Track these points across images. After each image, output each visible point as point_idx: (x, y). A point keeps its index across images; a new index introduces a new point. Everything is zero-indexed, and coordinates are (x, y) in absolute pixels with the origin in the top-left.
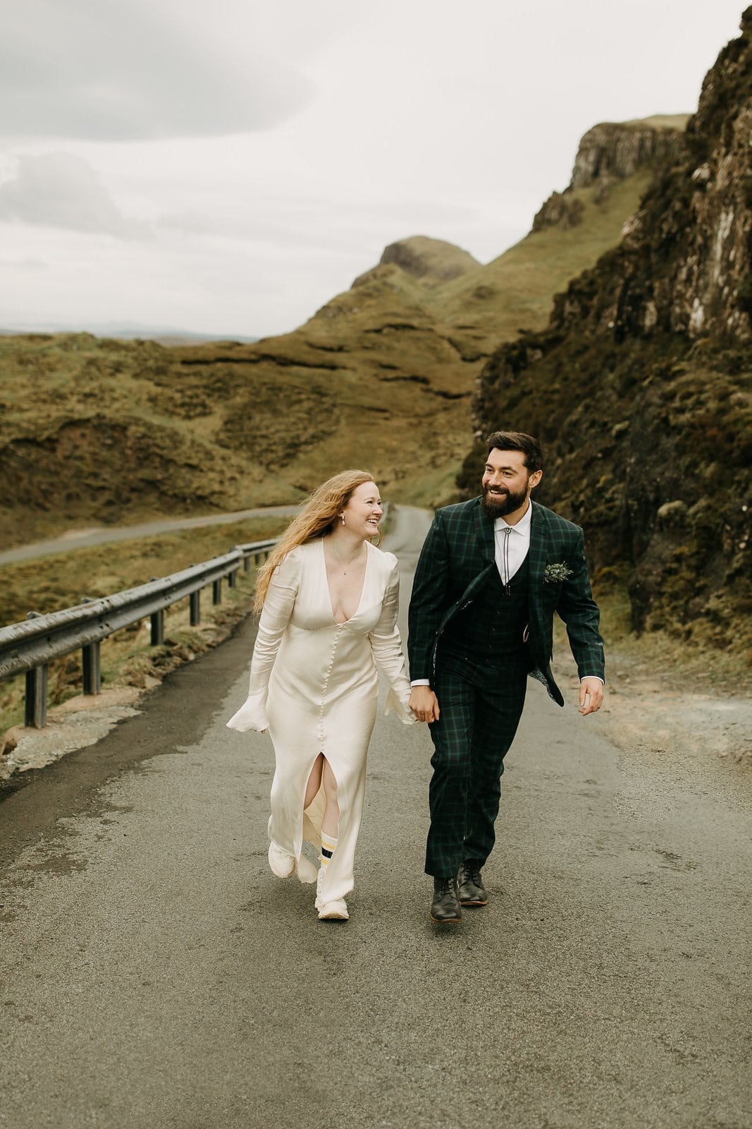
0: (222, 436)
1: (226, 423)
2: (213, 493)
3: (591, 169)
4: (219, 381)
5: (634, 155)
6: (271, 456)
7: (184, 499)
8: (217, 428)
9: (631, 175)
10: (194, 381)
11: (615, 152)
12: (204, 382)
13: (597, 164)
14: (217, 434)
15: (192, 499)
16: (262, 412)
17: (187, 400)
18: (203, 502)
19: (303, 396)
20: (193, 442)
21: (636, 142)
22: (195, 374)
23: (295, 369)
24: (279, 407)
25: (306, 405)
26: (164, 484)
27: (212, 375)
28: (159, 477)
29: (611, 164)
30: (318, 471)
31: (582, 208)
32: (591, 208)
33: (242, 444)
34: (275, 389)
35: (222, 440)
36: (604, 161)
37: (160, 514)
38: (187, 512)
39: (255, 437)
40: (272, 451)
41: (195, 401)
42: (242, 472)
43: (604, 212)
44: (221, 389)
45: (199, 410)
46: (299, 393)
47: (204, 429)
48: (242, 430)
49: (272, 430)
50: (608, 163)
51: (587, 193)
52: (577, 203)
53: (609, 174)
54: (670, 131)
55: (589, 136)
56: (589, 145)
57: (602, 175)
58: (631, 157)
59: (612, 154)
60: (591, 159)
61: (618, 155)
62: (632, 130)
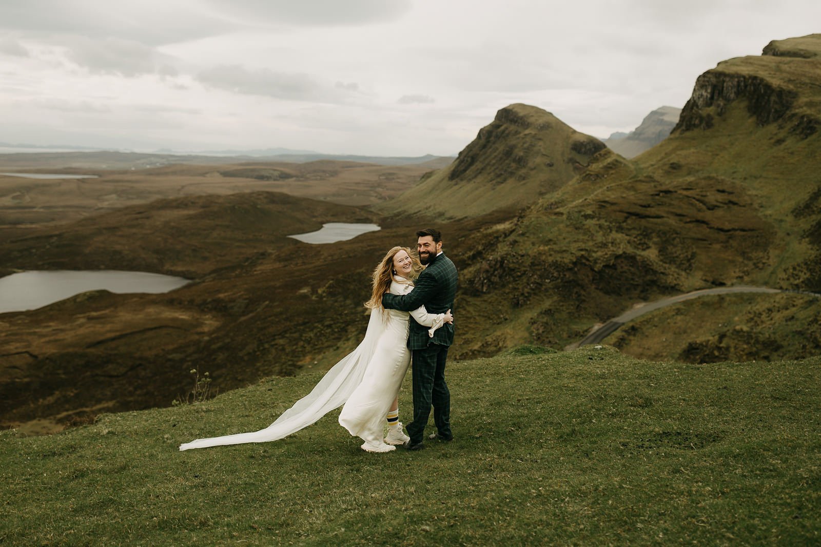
3: (709, 96)
5: (735, 90)
9: (734, 100)
11: (723, 87)
13: (713, 94)
21: (735, 83)
29: (721, 93)
31: (712, 119)
32: (716, 117)
36: (717, 92)
43: (724, 120)
50: (719, 94)
51: (711, 110)
52: (709, 115)
53: (721, 99)
54: (755, 78)
55: (706, 79)
56: (707, 84)
57: (717, 100)
58: (733, 91)
59: (721, 89)
60: (709, 91)
61: (725, 89)
62: (731, 76)
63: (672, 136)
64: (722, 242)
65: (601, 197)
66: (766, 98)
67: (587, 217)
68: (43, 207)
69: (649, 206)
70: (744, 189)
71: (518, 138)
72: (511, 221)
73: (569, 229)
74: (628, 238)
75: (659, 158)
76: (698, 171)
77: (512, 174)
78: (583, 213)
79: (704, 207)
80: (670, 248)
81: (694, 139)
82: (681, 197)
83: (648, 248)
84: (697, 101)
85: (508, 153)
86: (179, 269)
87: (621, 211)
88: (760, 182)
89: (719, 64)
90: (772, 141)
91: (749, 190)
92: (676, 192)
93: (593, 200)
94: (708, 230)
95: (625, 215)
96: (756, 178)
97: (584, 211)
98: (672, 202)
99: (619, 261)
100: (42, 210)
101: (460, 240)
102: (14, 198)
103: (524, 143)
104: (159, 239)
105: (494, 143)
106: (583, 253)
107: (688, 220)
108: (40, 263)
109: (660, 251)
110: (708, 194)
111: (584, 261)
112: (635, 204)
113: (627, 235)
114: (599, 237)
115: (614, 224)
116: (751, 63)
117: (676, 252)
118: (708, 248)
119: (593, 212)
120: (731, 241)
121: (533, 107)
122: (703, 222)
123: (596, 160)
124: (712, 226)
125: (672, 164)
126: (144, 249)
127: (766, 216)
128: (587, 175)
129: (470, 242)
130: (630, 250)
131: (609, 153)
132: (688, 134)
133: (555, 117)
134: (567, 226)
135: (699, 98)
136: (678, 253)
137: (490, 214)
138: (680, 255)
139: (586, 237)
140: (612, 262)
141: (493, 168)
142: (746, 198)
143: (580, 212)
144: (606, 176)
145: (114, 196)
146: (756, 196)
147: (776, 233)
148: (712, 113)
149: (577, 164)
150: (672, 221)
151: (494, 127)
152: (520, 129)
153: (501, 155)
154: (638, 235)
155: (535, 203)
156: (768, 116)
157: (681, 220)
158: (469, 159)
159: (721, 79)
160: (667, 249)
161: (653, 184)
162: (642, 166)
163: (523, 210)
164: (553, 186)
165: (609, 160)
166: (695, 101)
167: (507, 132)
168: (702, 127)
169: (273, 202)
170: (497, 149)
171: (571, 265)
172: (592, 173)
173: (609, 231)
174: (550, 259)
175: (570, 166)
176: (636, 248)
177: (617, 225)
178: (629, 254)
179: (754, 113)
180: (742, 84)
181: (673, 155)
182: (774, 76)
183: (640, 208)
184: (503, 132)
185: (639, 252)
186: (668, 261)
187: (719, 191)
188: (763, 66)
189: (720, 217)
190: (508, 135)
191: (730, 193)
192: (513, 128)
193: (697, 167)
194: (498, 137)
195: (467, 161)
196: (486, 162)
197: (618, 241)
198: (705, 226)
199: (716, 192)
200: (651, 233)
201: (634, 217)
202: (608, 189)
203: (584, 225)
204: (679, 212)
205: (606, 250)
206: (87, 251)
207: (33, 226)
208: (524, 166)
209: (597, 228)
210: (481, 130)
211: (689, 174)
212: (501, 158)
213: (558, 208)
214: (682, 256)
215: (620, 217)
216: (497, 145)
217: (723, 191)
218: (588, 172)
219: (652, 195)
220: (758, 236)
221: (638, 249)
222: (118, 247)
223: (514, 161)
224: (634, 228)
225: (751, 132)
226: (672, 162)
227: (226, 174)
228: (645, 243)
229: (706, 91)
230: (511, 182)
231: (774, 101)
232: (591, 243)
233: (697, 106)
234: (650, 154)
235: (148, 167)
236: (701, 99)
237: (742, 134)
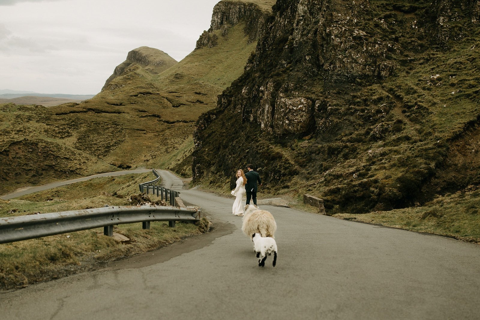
0: (78, 145)
1: (78, 139)
2: (77, 169)
3: (219, 21)
4: (73, 121)
5: (237, 15)
6: (99, 152)
7: (65, 172)
8: (75, 142)
9: (236, 24)
10: (63, 122)
11: (229, 14)
12: (67, 122)
13: (222, 19)
14: (75, 144)
15: (68, 172)
16: (93, 134)
17: (61, 130)
18: (73, 173)
19: (109, 126)
20: (66, 148)
21: (237, 10)
22: (63, 119)
23: (103, 114)
24: (100, 131)
25: (111, 130)
26: (56, 167)
27: (70, 119)
28: (54, 164)
29: (228, 18)
30: (119, 157)
31: (217, 38)
32: (221, 37)
33: (86, 148)
34: (98, 124)
35: (78, 147)
37: (56, 179)
38: (67, 178)
39: (91, 145)
40: (99, 150)
41: (64, 131)
42: (88, 160)
43: (226, 40)
44: (74, 125)
45: (66, 134)
46: (108, 125)
47: (70, 142)
48: (85, 142)
49: (98, 141)
50: (226, 18)
52: (214, 36)
53: (227, 23)
54: (251, 5)
55: (218, 7)
56: (218, 11)
57: (224, 24)
60: (219, 17)
62: (234, 4)
66: (256, 20)
84: (212, 26)
148: (219, 35)
156: (256, 34)
159: (229, 7)
179: (248, 33)
180: (243, 10)
225: (242, 49)
237: (235, 50)
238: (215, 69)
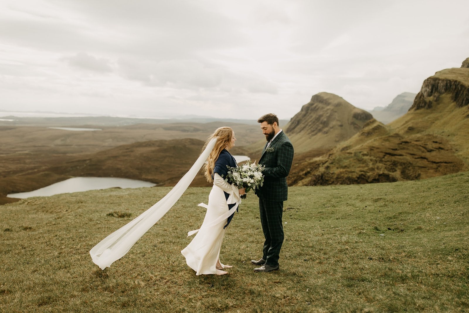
3: (430, 91)
9: (444, 93)
11: (438, 86)
13: (432, 90)
21: (445, 84)
29: (437, 89)
31: (432, 103)
32: (434, 103)
36: (434, 89)
43: (438, 104)
50: (436, 90)
51: (431, 98)
52: (430, 101)
53: (436, 92)
54: (456, 81)
55: (429, 82)
56: (429, 84)
57: (435, 93)
58: (443, 88)
59: (437, 87)
61: (439, 87)
62: (443, 80)
63: (409, 112)
64: (434, 169)
65: (371, 145)
66: (462, 92)
67: (364, 155)
68: (76, 145)
69: (396, 150)
70: (448, 141)
71: (324, 111)
72: (322, 156)
73: (355, 161)
74: (385, 166)
75: (402, 123)
76: (423, 131)
77: (320, 130)
78: (362, 153)
79: (425, 151)
80: (407, 171)
81: (421, 114)
82: (413, 145)
83: (396, 171)
84: (423, 93)
85: (318, 119)
86: (150, 177)
87: (382, 152)
88: (457, 138)
89: (436, 73)
90: (464, 115)
91: (450, 142)
92: (411, 142)
93: (367, 146)
94: (427, 162)
95: (384, 154)
96: (454, 135)
97: (362, 152)
98: (409, 148)
99: (381, 177)
100: (76, 147)
101: (295, 165)
102: (62, 140)
103: (327, 113)
104: (138, 163)
105: (310, 113)
106: (362, 173)
107: (417, 157)
108: (82, 173)
109: (402, 173)
110: (428, 143)
111: (363, 177)
112: (389, 149)
113: (385, 164)
114: (371, 165)
115: (378, 159)
116: (454, 73)
117: (410, 173)
118: (427, 171)
119: (368, 152)
120: (439, 168)
121: (332, 94)
122: (425, 158)
123: (368, 125)
124: (429, 160)
125: (410, 127)
126: (131, 167)
127: (459, 156)
128: (363, 133)
129: (302, 167)
130: (386, 172)
131: (375, 121)
132: (418, 111)
133: (344, 100)
134: (354, 160)
135: (425, 92)
136: (411, 174)
137: (310, 152)
138: (412, 174)
139: (364, 165)
140: (377, 177)
141: (310, 127)
142: (449, 146)
143: (360, 152)
144: (373, 133)
145: (111, 140)
146: (454, 145)
147: (463, 165)
148: (431, 100)
149: (356, 126)
150: (409, 158)
151: (310, 104)
152: (324, 106)
153: (314, 120)
154: (390, 164)
155: (335, 147)
156: (462, 102)
157: (413, 157)
158: (297, 122)
159: (437, 82)
160: (405, 172)
161: (398, 138)
162: (392, 128)
163: (329, 150)
164: (343, 137)
165: (375, 125)
166: (422, 94)
167: (317, 107)
168: (426, 107)
169: (193, 144)
170: (312, 116)
171: (356, 179)
172: (366, 132)
173: (375, 162)
174: (346, 176)
175: (352, 127)
176: (389, 171)
177: (380, 159)
178: (386, 174)
179: (455, 100)
180: (449, 84)
181: (410, 123)
182: (466, 80)
183: (391, 151)
184: (315, 107)
185: (391, 173)
186: (405, 177)
187: (434, 142)
188: (461, 74)
189: (435, 156)
190: (318, 109)
191: (440, 143)
192: (320, 105)
193: (422, 129)
194: (312, 110)
195: (295, 123)
196: (306, 123)
197: (380, 167)
198: (426, 160)
199: (432, 143)
200: (397, 164)
201: (388, 155)
202: (375, 140)
203: (363, 159)
204: (412, 153)
205: (374, 172)
206: (104, 168)
207: (74, 155)
208: (327, 126)
209: (369, 161)
210: (303, 107)
211: (418, 133)
212: (314, 122)
213: (347, 150)
214: (413, 176)
215: (381, 155)
216: (312, 114)
217: (436, 142)
218: (364, 131)
219: (398, 144)
220: (453, 166)
221: (390, 171)
222: (119, 166)
223: (321, 123)
224: (388, 161)
225: (453, 111)
226: (409, 126)
227: (167, 129)
228: (394, 169)
229: (429, 88)
230: (320, 135)
231: (466, 94)
232: (366, 168)
233: (423, 96)
234: (397, 122)
235: (125, 124)
236: (426, 93)
237: (448, 112)
238: (434, 124)
